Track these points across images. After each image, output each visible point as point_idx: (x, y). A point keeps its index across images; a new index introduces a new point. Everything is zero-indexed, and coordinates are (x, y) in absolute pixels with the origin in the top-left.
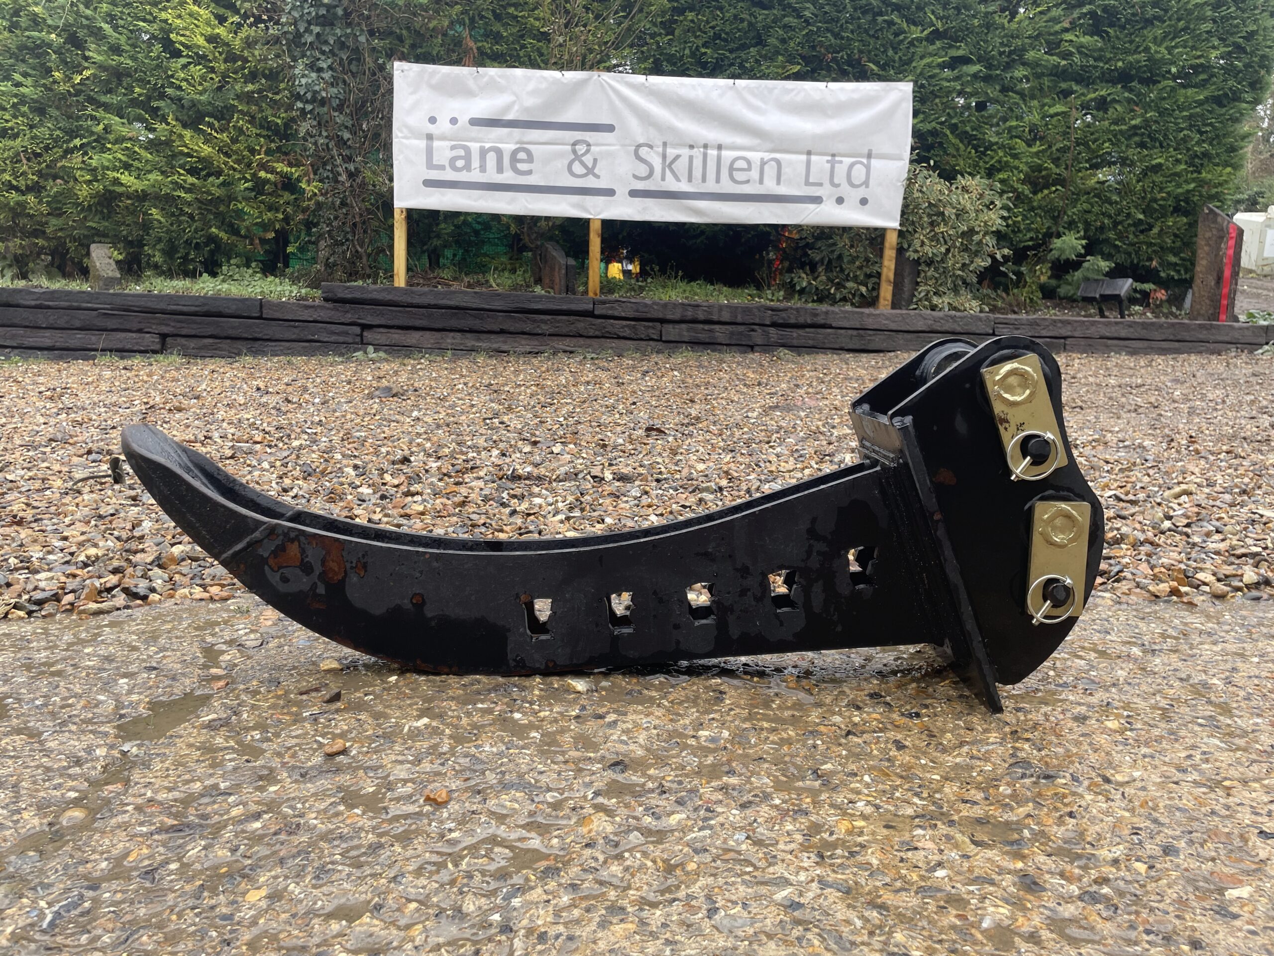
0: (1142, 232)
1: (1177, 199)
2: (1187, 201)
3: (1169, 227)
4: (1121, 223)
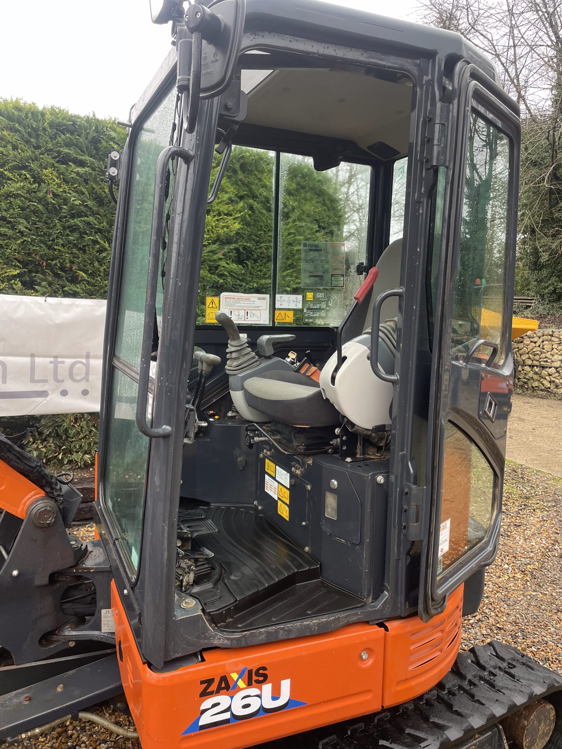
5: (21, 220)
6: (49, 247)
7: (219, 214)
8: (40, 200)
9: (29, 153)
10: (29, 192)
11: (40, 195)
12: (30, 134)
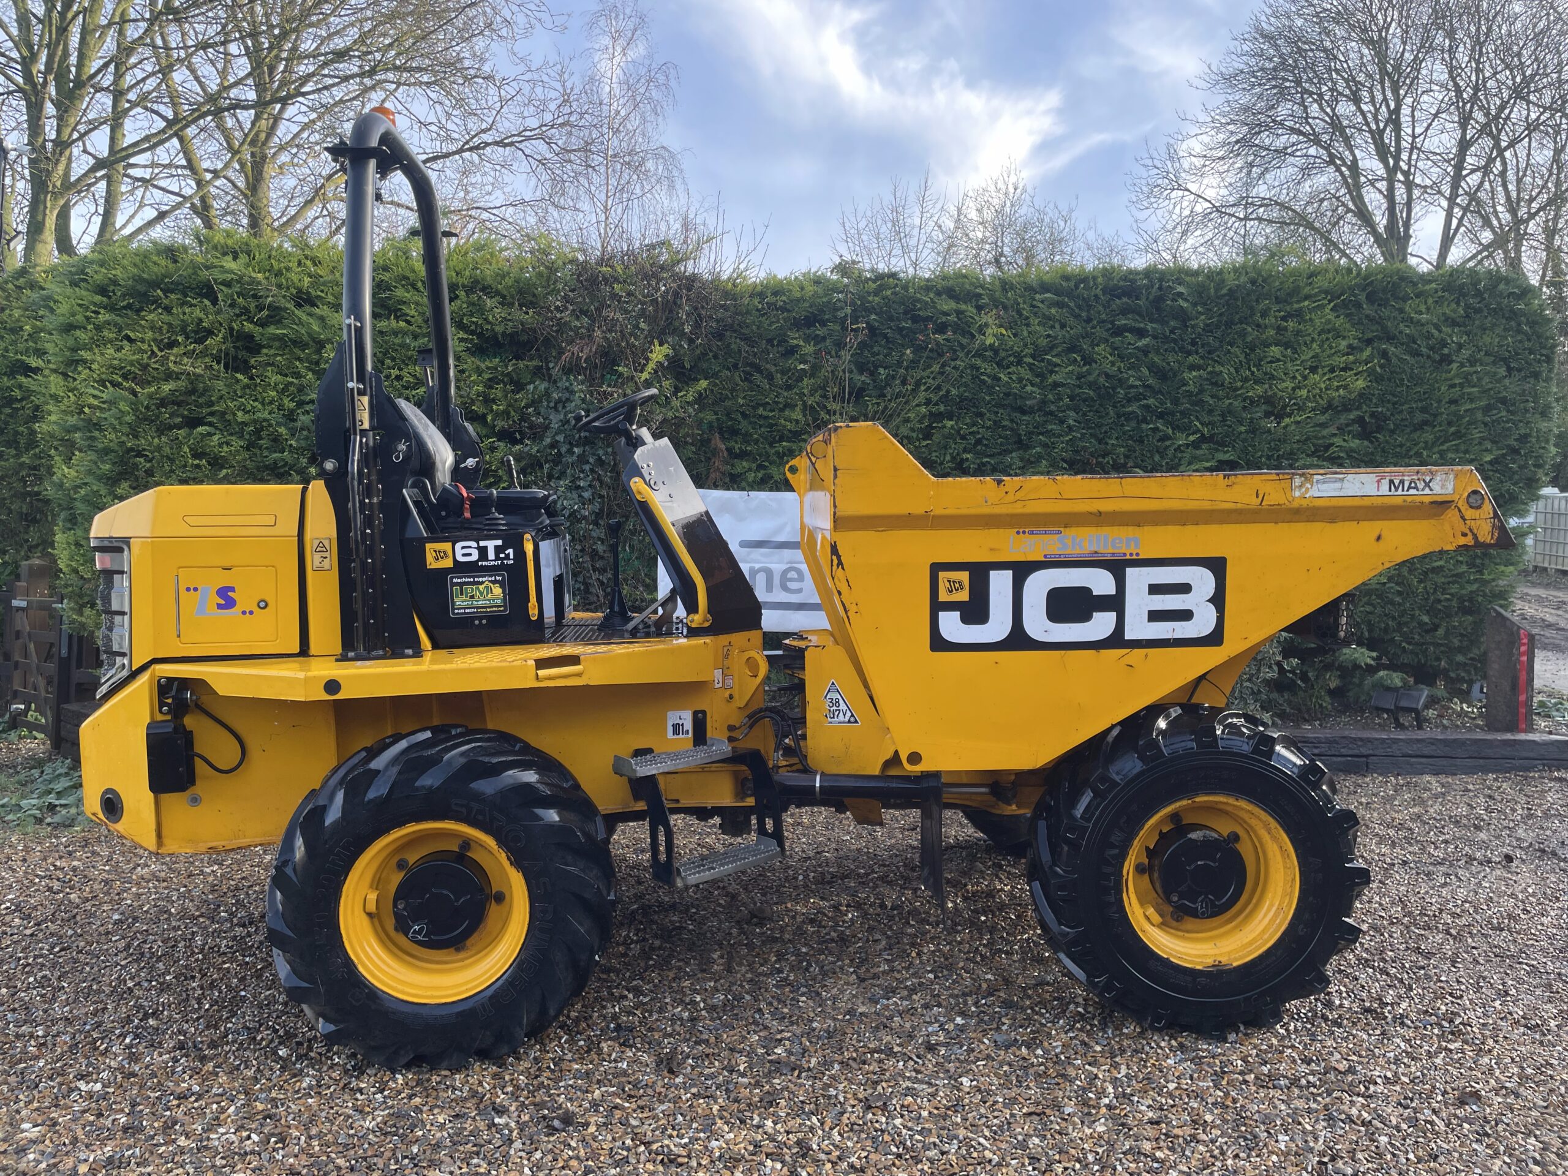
0: (1427, 632)
1: (1461, 600)
2: (1471, 600)
3: (1454, 627)
4: (1406, 624)
5: (1072, 414)
6: (1100, 442)
7: (1332, 371)
8: (1090, 385)
9: (1079, 330)
10: (1080, 377)
11: (1091, 378)
12: (1079, 307)
